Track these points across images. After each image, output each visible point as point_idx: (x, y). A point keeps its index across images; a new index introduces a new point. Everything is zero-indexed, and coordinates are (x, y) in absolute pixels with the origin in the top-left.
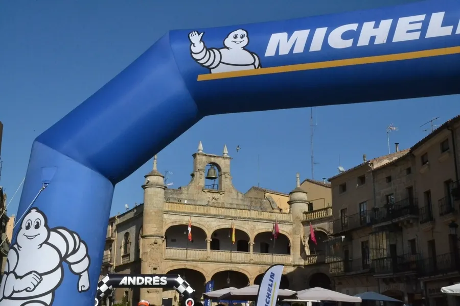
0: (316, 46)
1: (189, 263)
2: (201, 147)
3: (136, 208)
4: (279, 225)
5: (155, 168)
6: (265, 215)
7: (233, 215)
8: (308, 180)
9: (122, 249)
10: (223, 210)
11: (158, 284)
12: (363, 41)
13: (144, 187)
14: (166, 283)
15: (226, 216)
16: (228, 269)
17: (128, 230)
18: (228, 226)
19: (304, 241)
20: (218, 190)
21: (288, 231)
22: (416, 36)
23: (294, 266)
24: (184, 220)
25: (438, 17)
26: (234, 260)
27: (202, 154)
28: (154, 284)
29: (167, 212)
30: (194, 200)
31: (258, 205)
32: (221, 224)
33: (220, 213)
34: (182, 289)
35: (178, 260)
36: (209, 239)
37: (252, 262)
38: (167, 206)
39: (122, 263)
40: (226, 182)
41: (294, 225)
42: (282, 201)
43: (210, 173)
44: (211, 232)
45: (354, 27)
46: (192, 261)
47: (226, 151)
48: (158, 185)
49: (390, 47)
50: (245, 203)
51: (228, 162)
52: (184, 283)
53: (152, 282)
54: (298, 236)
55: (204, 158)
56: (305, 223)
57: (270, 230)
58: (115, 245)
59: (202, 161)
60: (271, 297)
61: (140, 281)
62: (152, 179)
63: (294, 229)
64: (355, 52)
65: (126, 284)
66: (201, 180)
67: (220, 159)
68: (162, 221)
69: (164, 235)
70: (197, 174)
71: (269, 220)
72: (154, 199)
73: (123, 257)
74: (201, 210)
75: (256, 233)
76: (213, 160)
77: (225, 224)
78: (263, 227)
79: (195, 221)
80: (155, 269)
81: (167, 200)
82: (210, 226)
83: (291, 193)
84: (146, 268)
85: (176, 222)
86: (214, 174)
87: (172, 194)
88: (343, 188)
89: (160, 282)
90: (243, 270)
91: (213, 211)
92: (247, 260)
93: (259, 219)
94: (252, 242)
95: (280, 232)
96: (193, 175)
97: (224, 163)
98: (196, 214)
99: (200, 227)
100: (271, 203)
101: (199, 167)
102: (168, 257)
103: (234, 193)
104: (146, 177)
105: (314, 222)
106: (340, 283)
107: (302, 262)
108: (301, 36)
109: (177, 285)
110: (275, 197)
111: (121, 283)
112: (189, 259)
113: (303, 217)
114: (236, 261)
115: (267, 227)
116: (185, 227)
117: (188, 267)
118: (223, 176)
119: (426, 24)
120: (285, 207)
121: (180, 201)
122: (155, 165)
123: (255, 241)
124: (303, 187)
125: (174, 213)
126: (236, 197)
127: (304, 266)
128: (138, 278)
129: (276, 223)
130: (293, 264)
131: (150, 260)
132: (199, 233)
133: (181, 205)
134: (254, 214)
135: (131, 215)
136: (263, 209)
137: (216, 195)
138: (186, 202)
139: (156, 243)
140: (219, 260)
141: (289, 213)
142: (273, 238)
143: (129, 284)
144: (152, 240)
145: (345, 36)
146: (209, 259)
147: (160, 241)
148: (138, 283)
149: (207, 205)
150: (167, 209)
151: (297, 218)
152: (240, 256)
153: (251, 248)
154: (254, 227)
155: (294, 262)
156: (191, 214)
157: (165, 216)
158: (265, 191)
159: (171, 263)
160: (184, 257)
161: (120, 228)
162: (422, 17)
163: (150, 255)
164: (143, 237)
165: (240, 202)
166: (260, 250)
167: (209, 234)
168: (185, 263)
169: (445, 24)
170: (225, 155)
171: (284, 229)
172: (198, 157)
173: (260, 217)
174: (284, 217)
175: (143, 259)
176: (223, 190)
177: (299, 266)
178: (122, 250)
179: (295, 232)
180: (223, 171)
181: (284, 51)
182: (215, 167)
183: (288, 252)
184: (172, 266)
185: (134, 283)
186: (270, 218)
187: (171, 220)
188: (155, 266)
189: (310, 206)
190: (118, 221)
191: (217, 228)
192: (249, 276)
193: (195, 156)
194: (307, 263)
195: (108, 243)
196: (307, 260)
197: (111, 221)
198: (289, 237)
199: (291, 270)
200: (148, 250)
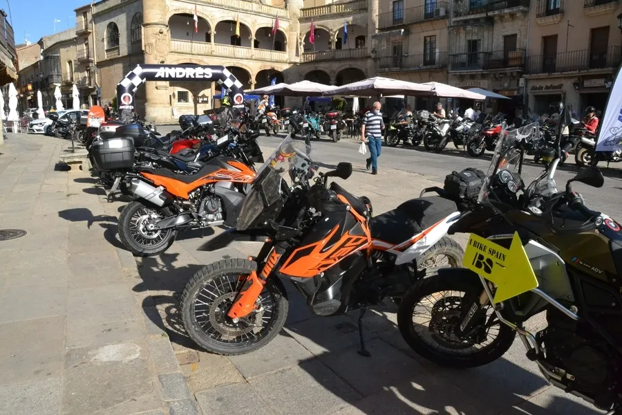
1: (194, 57)
4: (279, 21)
7: (236, 7)
9: (105, 42)
11: (202, 77)
14: (211, 75)
15: (229, 7)
16: (232, 64)
17: (113, 20)
18: (230, 18)
19: (301, 39)
23: (290, 63)
24: (189, 8)
26: (237, 55)
28: (197, 76)
32: (225, 15)
33: (224, 4)
34: (229, 83)
35: (183, 53)
36: (213, 31)
37: (253, 57)
39: (106, 58)
41: (291, 22)
44: (215, 24)
46: (198, 55)
54: (294, 34)
56: (301, 20)
57: (270, 26)
58: (93, 38)
61: (180, 73)
63: (290, 26)
65: (163, 76)
68: (165, 7)
69: (167, 23)
71: (268, 15)
73: (107, 51)
75: (257, 28)
77: (229, 16)
78: (264, 22)
79: (200, 10)
80: (162, 62)
82: (214, 17)
84: (152, 61)
85: (179, 9)
89: (204, 74)
90: (246, 66)
92: (249, 56)
93: (260, 13)
94: (253, 37)
95: (280, 29)
98: (200, 1)
99: (205, 17)
102: (173, 50)
107: (298, 60)
109: (224, 78)
111: (157, 76)
112: (194, 52)
113: (300, 14)
114: (240, 57)
115: (267, 22)
116: (191, 17)
123: (256, 35)
127: (300, 64)
129: (277, 18)
130: (288, 61)
131: (155, 52)
134: (255, 7)
139: (162, 33)
140: (224, 55)
141: (286, 9)
142: (271, 34)
143: (167, 76)
144: (157, 29)
146: (214, 53)
147: (165, 30)
148: (178, 76)
151: (294, 14)
152: (241, 51)
153: (252, 43)
154: (256, 20)
155: (289, 59)
156: (194, 2)
157: (168, 2)
159: (176, 56)
160: (188, 50)
161: (97, 17)
163: (156, 45)
164: (146, 25)
167: (213, 25)
168: (190, 56)
171: (283, 26)
173: (260, 10)
174: (281, 13)
175: (147, 51)
177: (295, 63)
179: (291, 29)
183: (284, 50)
184: (178, 60)
185: (173, 76)
186: (270, 12)
187: (174, 7)
190: (95, 10)
191: (220, 20)
192: (251, 73)
194: (302, 61)
195: (83, 36)
196: (302, 58)
197: (82, 11)
198: (285, 33)
199: (286, 67)
200: (153, 41)
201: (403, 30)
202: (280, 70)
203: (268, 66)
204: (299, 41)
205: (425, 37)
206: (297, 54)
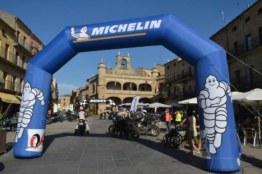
0: (106, 32)
2: (119, 53)
3: (96, 75)
4: (148, 81)
5: (102, 61)
6: (143, 77)
7: (131, 78)
8: (159, 65)
10: (127, 76)
12: (119, 31)
13: (98, 68)
14: (106, 102)
15: (128, 78)
16: (129, 97)
17: (94, 84)
18: (129, 82)
20: (126, 69)
21: (151, 83)
22: (133, 29)
23: (153, 95)
24: (113, 80)
25: (140, 24)
26: (131, 93)
27: (120, 56)
28: (102, 102)
29: (107, 77)
30: (117, 73)
31: (140, 74)
33: (126, 77)
34: (111, 104)
35: (111, 94)
36: (122, 86)
37: (138, 94)
38: (107, 75)
39: (92, 95)
40: (129, 66)
42: (149, 72)
43: (123, 62)
44: (123, 84)
45: (117, 26)
46: (116, 94)
47: (128, 55)
48: (103, 68)
49: (127, 33)
50: (136, 73)
51: (129, 58)
52: (112, 102)
53: (101, 101)
54: (155, 85)
55: (120, 57)
56: (157, 80)
57: (145, 83)
58: (90, 89)
59: (120, 58)
60: (135, 106)
61: (97, 101)
62: (101, 65)
63: (153, 82)
64: (117, 34)
66: (119, 65)
67: (126, 57)
68: (105, 80)
69: (106, 85)
70: (118, 63)
71: (144, 79)
72: (102, 72)
73: (92, 93)
74: (119, 76)
75: (139, 84)
76: (124, 58)
77: (128, 81)
78: (142, 82)
79: (117, 80)
80: (103, 97)
81: (107, 73)
82: (123, 82)
83: (152, 69)
84: (100, 96)
85: (110, 80)
86: (124, 63)
87: (109, 70)
88: (169, 67)
89: (104, 101)
91: (124, 76)
92: (136, 93)
94: (138, 87)
95: (148, 83)
96: (116, 63)
97: (128, 59)
98: (118, 77)
99: (119, 82)
100: (145, 73)
101: (119, 60)
102: (107, 93)
103: (132, 69)
104: (99, 64)
105: (160, 80)
106: (167, 101)
108: (102, 29)
109: (110, 102)
110: (147, 71)
111: (90, 102)
112: (115, 93)
113: (156, 78)
114: (132, 94)
116: (114, 82)
117: (115, 96)
118: (127, 63)
119: (136, 26)
120: (150, 74)
121: (111, 73)
122: (102, 60)
123: (139, 87)
124: (157, 67)
125: (110, 77)
126: (132, 71)
128: (96, 100)
129: (146, 80)
131: (101, 94)
132: (118, 84)
133: (112, 75)
134: (138, 77)
135: (94, 78)
136: (142, 75)
137: (125, 71)
138: (114, 73)
140: (126, 94)
141: (151, 77)
142: (145, 86)
143: (93, 102)
144: (102, 87)
145: (114, 29)
146: (122, 93)
147: (104, 87)
148: (96, 102)
149: (121, 74)
150: (107, 76)
151: (154, 78)
152: (134, 92)
153: (138, 89)
154: (139, 82)
155: (153, 94)
156: (115, 78)
157: (106, 78)
158: (143, 69)
160: (113, 93)
161: (91, 82)
162: (135, 24)
163: (101, 92)
164: (99, 86)
165: (134, 73)
166: (141, 90)
167: (122, 85)
169: (141, 26)
170: (128, 56)
171: (149, 82)
172: (118, 57)
173: (141, 78)
174: (149, 78)
175: (99, 94)
176: (128, 68)
177: (154, 95)
178: (92, 90)
179: (153, 83)
180: (127, 62)
181: (97, 34)
182: (125, 60)
183: (151, 91)
184: (109, 96)
185: (95, 102)
186: (144, 78)
187: (108, 80)
188: (103, 96)
189: (159, 74)
190: (90, 80)
191: (125, 82)
193: (117, 56)
194: (157, 94)
195: (87, 88)
196: (157, 93)
197: (88, 80)
198: (151, 85)
199: (152, 97)
200: (101, 90)
201: (168, 85)
202: (149, 98)
203: (144, 97)
204: (156, 87)
205: (174, 87)
206: (155, 92)
